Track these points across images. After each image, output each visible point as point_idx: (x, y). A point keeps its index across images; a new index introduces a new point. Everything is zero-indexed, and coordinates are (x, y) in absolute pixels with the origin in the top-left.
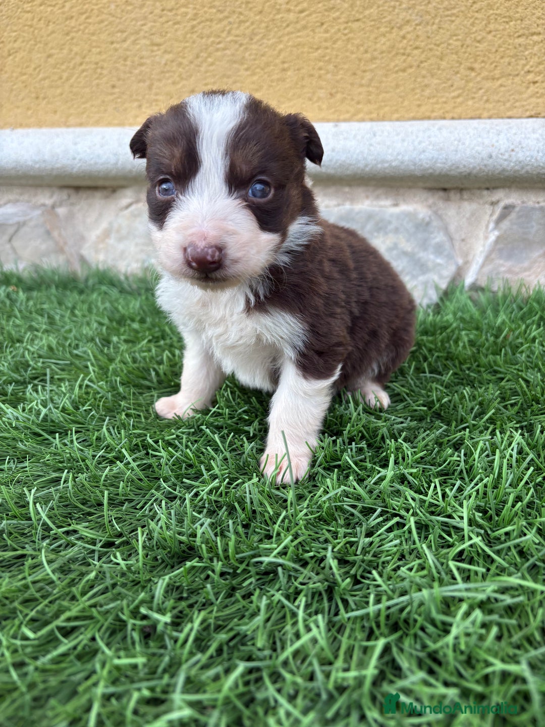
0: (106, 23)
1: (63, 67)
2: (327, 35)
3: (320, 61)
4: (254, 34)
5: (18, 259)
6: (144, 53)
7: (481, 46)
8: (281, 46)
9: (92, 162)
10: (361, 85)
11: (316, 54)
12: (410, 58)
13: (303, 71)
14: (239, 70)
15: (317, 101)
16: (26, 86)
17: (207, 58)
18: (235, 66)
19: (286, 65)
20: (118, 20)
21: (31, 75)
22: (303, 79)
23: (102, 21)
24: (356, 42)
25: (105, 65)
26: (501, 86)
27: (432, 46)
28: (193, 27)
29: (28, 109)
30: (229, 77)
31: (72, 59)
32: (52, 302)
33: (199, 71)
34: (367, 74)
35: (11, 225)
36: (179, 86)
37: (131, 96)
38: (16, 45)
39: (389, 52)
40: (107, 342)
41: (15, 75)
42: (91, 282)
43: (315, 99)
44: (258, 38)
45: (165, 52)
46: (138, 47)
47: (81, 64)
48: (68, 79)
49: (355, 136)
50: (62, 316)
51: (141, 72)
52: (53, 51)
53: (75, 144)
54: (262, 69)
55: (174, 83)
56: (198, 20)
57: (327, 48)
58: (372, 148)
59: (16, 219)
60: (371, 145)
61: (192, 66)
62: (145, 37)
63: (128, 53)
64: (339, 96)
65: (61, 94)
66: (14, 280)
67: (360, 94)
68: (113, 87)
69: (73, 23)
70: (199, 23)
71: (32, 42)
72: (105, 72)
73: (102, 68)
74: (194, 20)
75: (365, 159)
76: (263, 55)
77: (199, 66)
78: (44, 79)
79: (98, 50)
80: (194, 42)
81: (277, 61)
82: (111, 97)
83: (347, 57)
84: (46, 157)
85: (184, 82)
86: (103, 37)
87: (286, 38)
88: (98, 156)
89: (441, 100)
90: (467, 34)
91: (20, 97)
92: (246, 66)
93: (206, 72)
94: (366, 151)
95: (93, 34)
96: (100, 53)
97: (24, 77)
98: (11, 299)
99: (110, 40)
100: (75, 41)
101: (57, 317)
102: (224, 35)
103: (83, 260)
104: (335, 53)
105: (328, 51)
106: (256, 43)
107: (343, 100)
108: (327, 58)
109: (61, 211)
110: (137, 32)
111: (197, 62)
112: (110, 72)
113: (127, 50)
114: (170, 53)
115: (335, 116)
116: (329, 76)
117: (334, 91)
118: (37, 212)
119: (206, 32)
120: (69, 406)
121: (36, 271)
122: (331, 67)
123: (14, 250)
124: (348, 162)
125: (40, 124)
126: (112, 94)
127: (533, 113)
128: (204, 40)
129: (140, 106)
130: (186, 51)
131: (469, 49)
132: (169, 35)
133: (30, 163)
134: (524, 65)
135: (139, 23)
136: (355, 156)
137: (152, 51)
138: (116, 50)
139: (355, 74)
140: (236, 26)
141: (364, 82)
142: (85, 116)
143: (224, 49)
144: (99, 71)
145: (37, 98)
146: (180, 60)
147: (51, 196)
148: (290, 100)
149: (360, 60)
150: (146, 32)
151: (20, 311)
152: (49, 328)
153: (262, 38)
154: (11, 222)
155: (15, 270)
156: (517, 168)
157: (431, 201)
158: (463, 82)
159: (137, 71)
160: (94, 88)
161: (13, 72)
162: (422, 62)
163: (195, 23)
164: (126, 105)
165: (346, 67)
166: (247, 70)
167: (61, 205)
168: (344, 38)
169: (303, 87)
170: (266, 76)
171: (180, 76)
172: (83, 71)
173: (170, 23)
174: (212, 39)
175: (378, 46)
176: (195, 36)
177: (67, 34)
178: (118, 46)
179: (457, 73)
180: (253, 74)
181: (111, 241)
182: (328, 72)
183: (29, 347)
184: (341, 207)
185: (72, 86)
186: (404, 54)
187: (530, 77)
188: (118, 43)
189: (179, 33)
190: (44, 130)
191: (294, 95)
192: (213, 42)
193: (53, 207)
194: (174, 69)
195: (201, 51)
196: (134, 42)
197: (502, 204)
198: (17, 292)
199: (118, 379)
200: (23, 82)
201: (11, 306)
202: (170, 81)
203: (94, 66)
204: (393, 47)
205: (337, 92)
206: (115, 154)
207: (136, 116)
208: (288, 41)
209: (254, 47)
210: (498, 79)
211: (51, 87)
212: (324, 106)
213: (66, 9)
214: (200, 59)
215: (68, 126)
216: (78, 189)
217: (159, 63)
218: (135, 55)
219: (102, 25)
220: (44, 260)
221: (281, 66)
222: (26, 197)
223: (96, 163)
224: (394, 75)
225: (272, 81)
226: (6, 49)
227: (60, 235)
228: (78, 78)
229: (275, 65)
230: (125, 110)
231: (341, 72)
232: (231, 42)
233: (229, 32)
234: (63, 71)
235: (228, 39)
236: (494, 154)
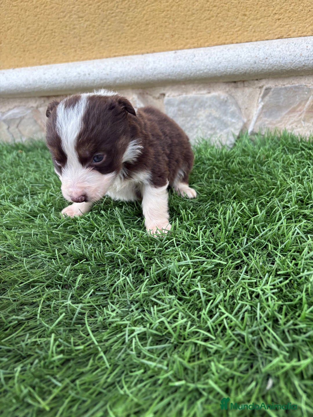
0: (55, 8)
1: (35, 34)
2: (168, 4)
3: (165, 18)
4: (130, 7)
5: (22, 136)
6: (76, 22)
8: (144, 12)
9: (54, 83)
10: (188, 29)
11: (163, 15)
12: (212, 12)
13: (157, 24)
14: (124, 27)
15: (165, 40)
16: (18, 46)
17: (107, 22)
18: (122, 25)
19: (148, 22)
20: (60, 6)
21: (20, 39)
22: (157, 28)
23: (53, 8)
24: (183, 6)
25: (56, 31)
26: (261, 23)
27: (223, 4)
28: (99, 6)
29: (20, 57)
30: (119, 31)
31: (39, 29)
32: (38, 157)
33: (104, 29)
34: (190, 22)
35: (17, 119)
36: (94, 38)
37: (71, 46)
38: (11, 24)
39: (201, 10)
41: (12, 40)
43: (164, 39)
44: (132, 8)
45: (86, 21)
46: (72, 19)
47: (44, 31)
48: (38, 40)
49: (185, 58)
50: (43, 164)
51: (75, 32)
52: (29, 26)
53: (44, 74)
54: (136, 25)
55: (91, 37)
56: (101, 2)
57: (168, 11)
58: (193, 64)
59: (19, 116)
60: (193, 62)
61: (100, 27)
62: (75, 14)
63: (67, 23)
64: (176, 36)
65: (36, 48)
66: (20, 147)
67: (187, 34)
68: (61, 42)
69: (38, 10)
70: (101, 4)
71: (19, 22)
72: (56, 34)
73: (55, 32)
74: (99, 2)
75: (190, 70)
76: (135, 18)
77: (104, 26)
78: (27, 41)
79: (52, 23)
80: (100, 14)
81: (143, 20)
82: (61, 47)
83: (179, 14)
84: (31, 82)
85: (97, 36)
86: (54, 16)
87: (146, 8)
88: (56, 79)
89: (230, 33)
91: (16, 52)
92: (127, 24)
93: (107, 29)
94: (190, 66)
95: (49, 15)
96: (53, 24)
97: (17, 41)
98: (19, 157)
99: (57, 17)
100: (40, 19)
101: (41, 164)
102: (115, 9)
104: (172, 13)
105: (169, 12)
106: (131, 11)
107: (179, 38)
108: (168, 16)
109: (41, 109)
110: (71, 12)
111: (102, 24)
112: (59, 34)
113: (66, 21)
114: (88, 21)
115: (175, 47)
116: (170, 25)
117: (174, 33)
118: (29, 111)
119: (106, 8)
120: (42, 204)
121: (31, 142)
122: (171, 21)
123: (20, 131)
124: (182, 72)
125: (27, 65)
126: (61, 45)
127: (279, 36)
128: (105, 13)
129: (76, 51)
130: (96, 19)
131: (242, 4)
132: (87, 11)
133: (23, 86)
134: (273, 10)
135: (71, 7)
136: (185, 69)
137: (79, 21)
138: (61, 22)
139: (184, 23)
141: (189, 27)
142: (49, 58)
143: (115, 16)
144: (53, 34)
145: (24, 51)
146: (94, 24)
147: (36, 102)
148: (151, 40)
149: (186, 15)
150: (75, 11)
151: (23, 162)
152: (35, 169)
153: (135, 8)
154: (17, 117)
155: (21, 142)
157: (227, 89)
158: (241, 22)
159: (72, 32)
160: (52, 44)
161: (11, 38)
162: (218, 14)
163: (99, 4)
164: (69, 51)
165: (179, 20)
166: (128, 26)
167: (41, 106)
168: (176, 4)
169: (158, 32)
170: (138, 29)
171: (94, 33)
172: (46, 35)
173: (87, 5)
174: (109, 12)
175: (195, 7)
176: (100, 11)
177: (36, 16)
178: (62, 20)
179: (237, 18)
180: (132, 28)
182: (170, 24)
183: (26, 179)
184: (180, 96)
185: (41, 43)
186: (208, 10)
187: (276, 16)
188: (61, 18)
189: (91, 10)
190: (29, 68)
191: (153, 37)
192: (109, 13)
193: (37, 108)
194: (91, 29)
195: (104, 19)
196: (70, 17)
197: (265, 88)
198: (22, 153)
200: (16, 43)
201: (19, 160)
202: (89, 36)
203: (51, 32)
204: (203, 7)
205: (175, 34)
206: (64, 78)
207: (74, 56)
208: (148, 9)
209: (130, 13)
210: (259, 19)
211: (30, 45)
212: (169, 42)
213: (34, 3)
214: (104, 23)
215: (41, 65)
216: (48, 97)
217: (83, 27)
218: (71, 24)
219: (53, 9)
220: (35, 135)
221: (145, 23)
222: (23, 104)
223: (55, 84)
224: (204, 22)
225: (142, 31)
226: (6, 27)
227: (41, 122)
228: (43, 38)
229: (142, 22)
230: (69, 53)
231: (177, 23)
232: (118, 12)
233: (117, 7)
234: (36, 36)
235: (117, 11)
236: (257, 61)
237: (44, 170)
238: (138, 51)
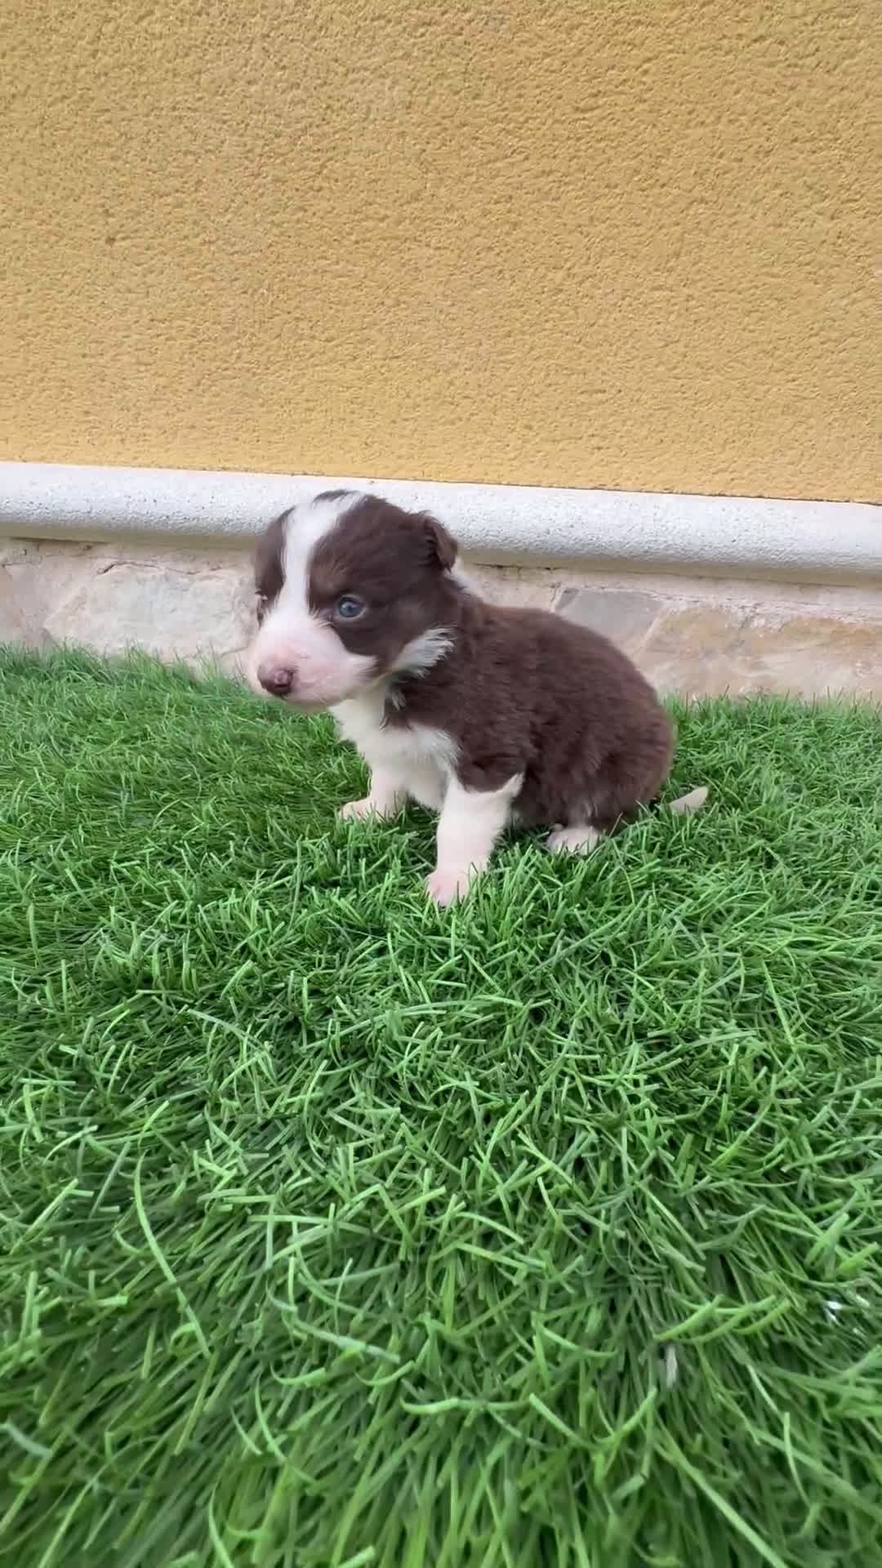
7: (539, 401)
8: (305, 380)
10: (402, 436)
12: (459, 409)
15: (350, 451)
17: (211, 386)
19: (311, 404)
25: (75, 384)
26: (561, 450)
27: (484, 397)
28: (192, 346)
39: (435, 399)
40: (65, 743)
42: (56, 666)
43: (347, 448)
46: (119, 365)
47: (42, 380)
53: (33, 484)
67: (401, 446)
68: (87, 413)
69: (29, 323)
79: (65, 363)
82: (84, 427)
85: (180, 415)
87: (311, 371)
89: (495, 461)
90: (524, 386)
103: (46, 636)
104: (369, 394)
105: (362, 392)
107: (381, 453)
109: (15, 570)
110: (118, 345)
111: (198, 390)
127: (597, 484)
128: (205, 364)
129: (123, 441)
131: (526, 404)
134: (587, 428)
139: (394, 422)
140: (246, 350)
143: (233, 378)
146: (175, 386)
149: (400, 406)
150: (130, 346)
156: (577, 546)
157: (484, 580)
158: (520, 442)
159: (119, 396)
162: (472, 415)
166: (262, 405)
179: (513, 430)
181: (87, 612)
186: (452, 404)
187: (595, 442)
188: (92, 356)
197: (563, 588)
199: (77, 788)
204: (440, 394)
205: (373, 443)
210: (559, 441)
212: (359, 458)
213: (19, 304)
216: (39, 542)
224: (441, 428)
235: (237, 366)
236: (552, 529)
237: (15, 729)
238: (282, 467)
